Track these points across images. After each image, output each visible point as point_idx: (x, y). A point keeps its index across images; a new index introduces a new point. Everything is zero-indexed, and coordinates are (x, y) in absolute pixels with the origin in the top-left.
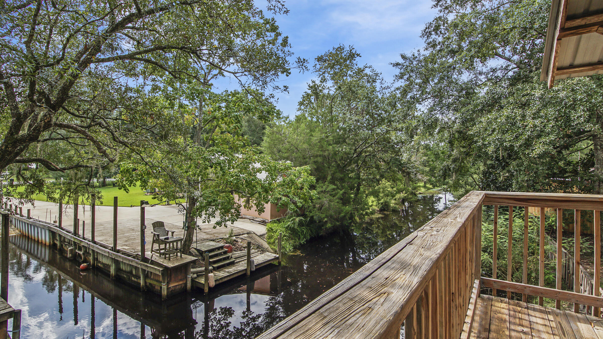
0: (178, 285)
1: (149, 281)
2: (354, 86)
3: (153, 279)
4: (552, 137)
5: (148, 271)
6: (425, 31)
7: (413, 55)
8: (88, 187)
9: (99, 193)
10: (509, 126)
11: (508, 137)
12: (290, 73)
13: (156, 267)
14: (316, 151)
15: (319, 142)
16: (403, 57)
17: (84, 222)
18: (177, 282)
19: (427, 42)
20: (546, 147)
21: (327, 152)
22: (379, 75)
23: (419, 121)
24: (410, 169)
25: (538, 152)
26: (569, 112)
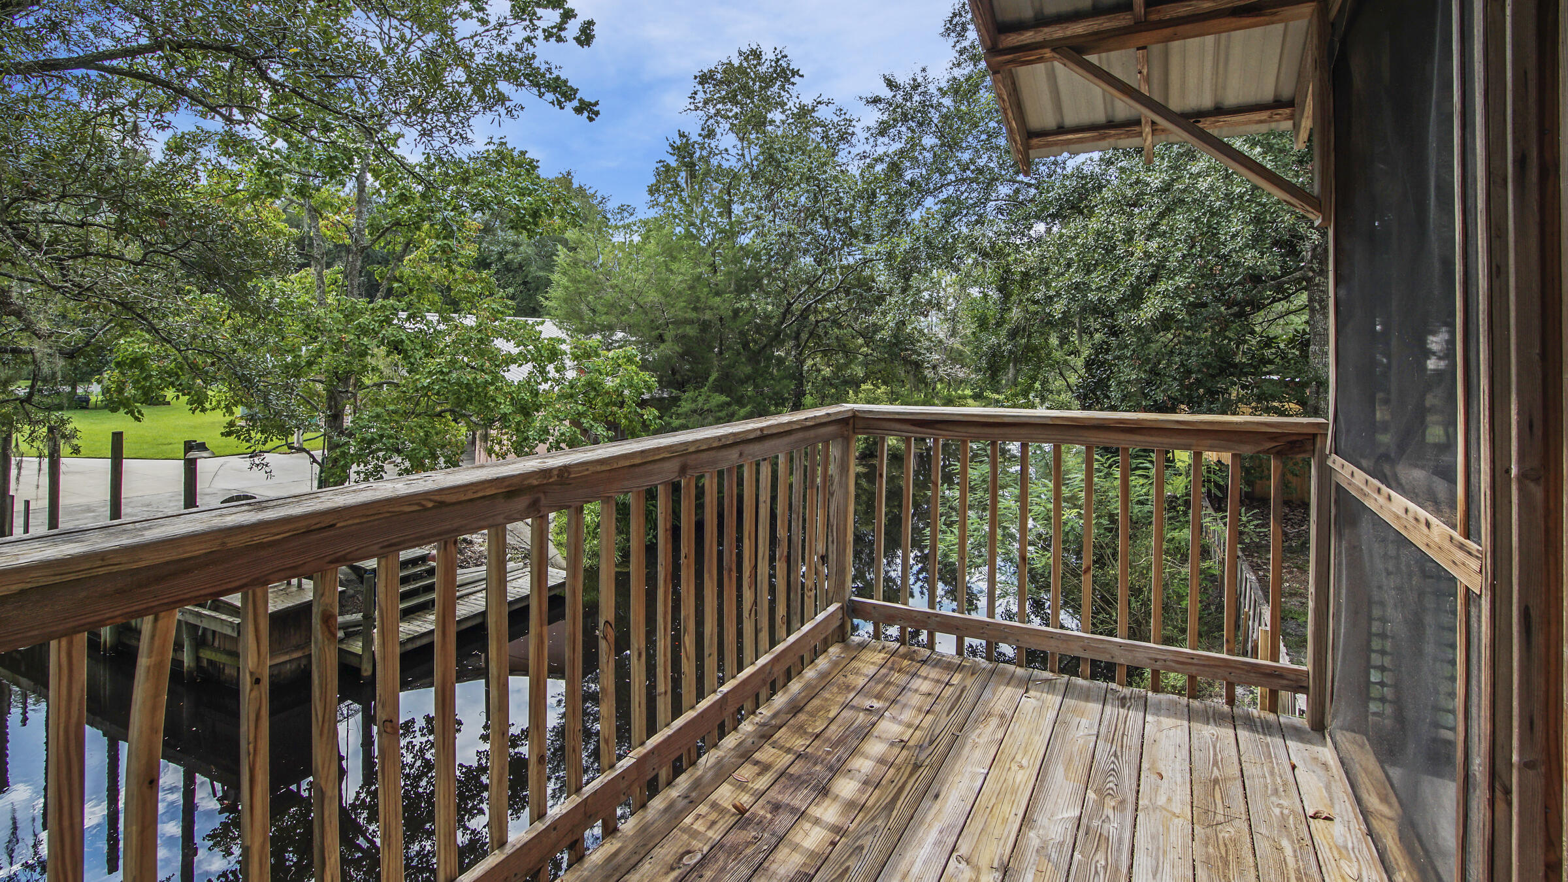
0: (290, 661)
1: (207, 654)
2: (782, 150)
3: (218, 650)
4: (1180, 281)
5: (205, 629)
6: (951, 22)
7: (915, 80)
8: (27, 406)
9: (63, 422)
10: (1100, 254)
11: (1097, 278)
12: (597, 113)
13: (224, 617)
14: (680, 309)
15: (691, 288)
16: (891, 84)
17: (27, 503)
18: (286, 653)
19: (958, 48)
20: (1166, 304)
21: (708, 312)
22: (854, 123)
23: (918, 239)
24: (919, 354)
25: (1149, 315)
26: (1218, 223)
